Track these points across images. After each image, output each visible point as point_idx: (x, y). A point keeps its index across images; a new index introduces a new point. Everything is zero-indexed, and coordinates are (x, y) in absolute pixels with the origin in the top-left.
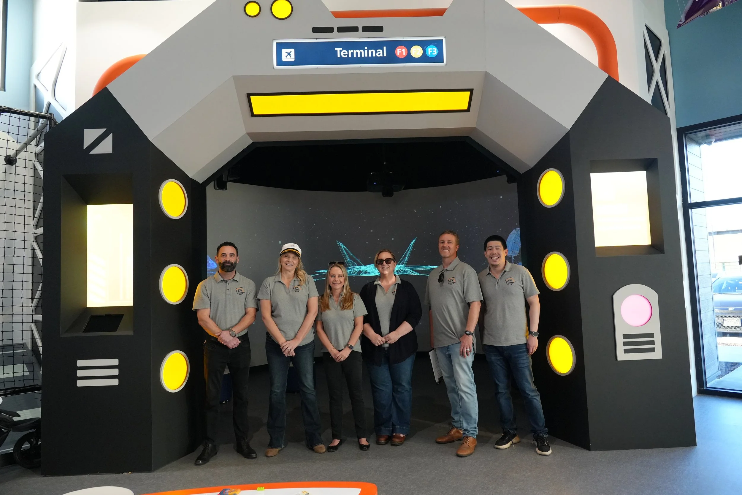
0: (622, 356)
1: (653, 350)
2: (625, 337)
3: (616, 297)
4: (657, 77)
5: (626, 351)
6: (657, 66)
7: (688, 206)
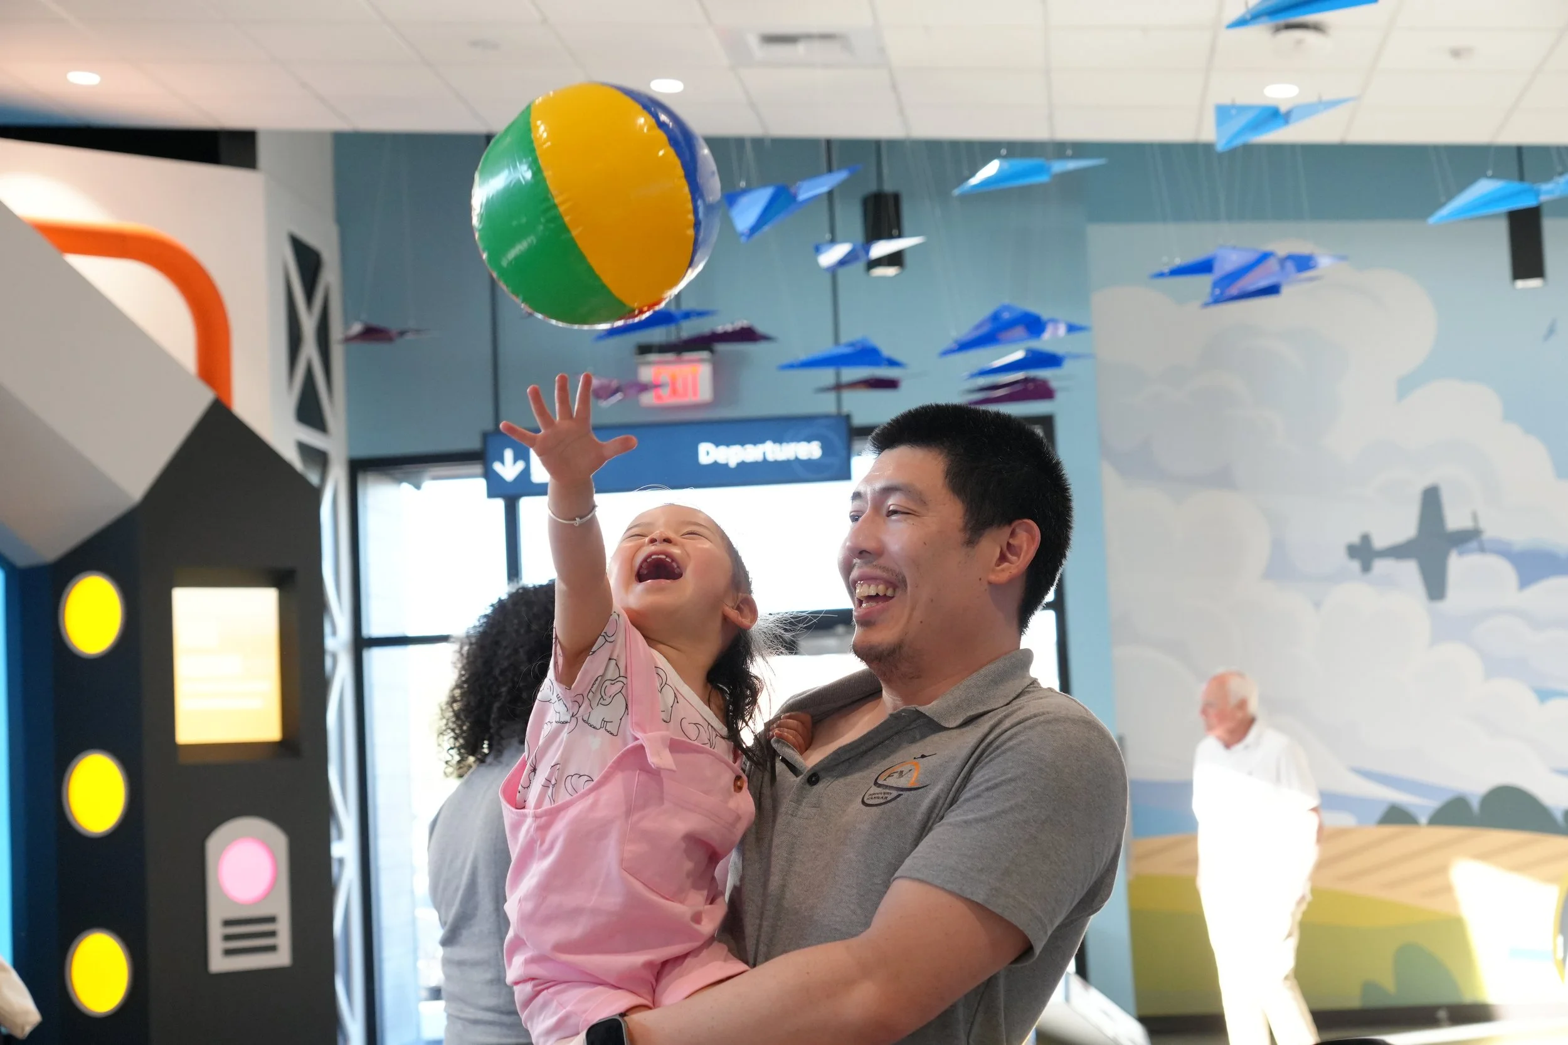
0: (219, 963)
1: (272, 949)
2: (228, 923)
3: (213, 843)
4: (310, 349)
5: (229, 952)
6: (309, 325)
7: (361, 643)
